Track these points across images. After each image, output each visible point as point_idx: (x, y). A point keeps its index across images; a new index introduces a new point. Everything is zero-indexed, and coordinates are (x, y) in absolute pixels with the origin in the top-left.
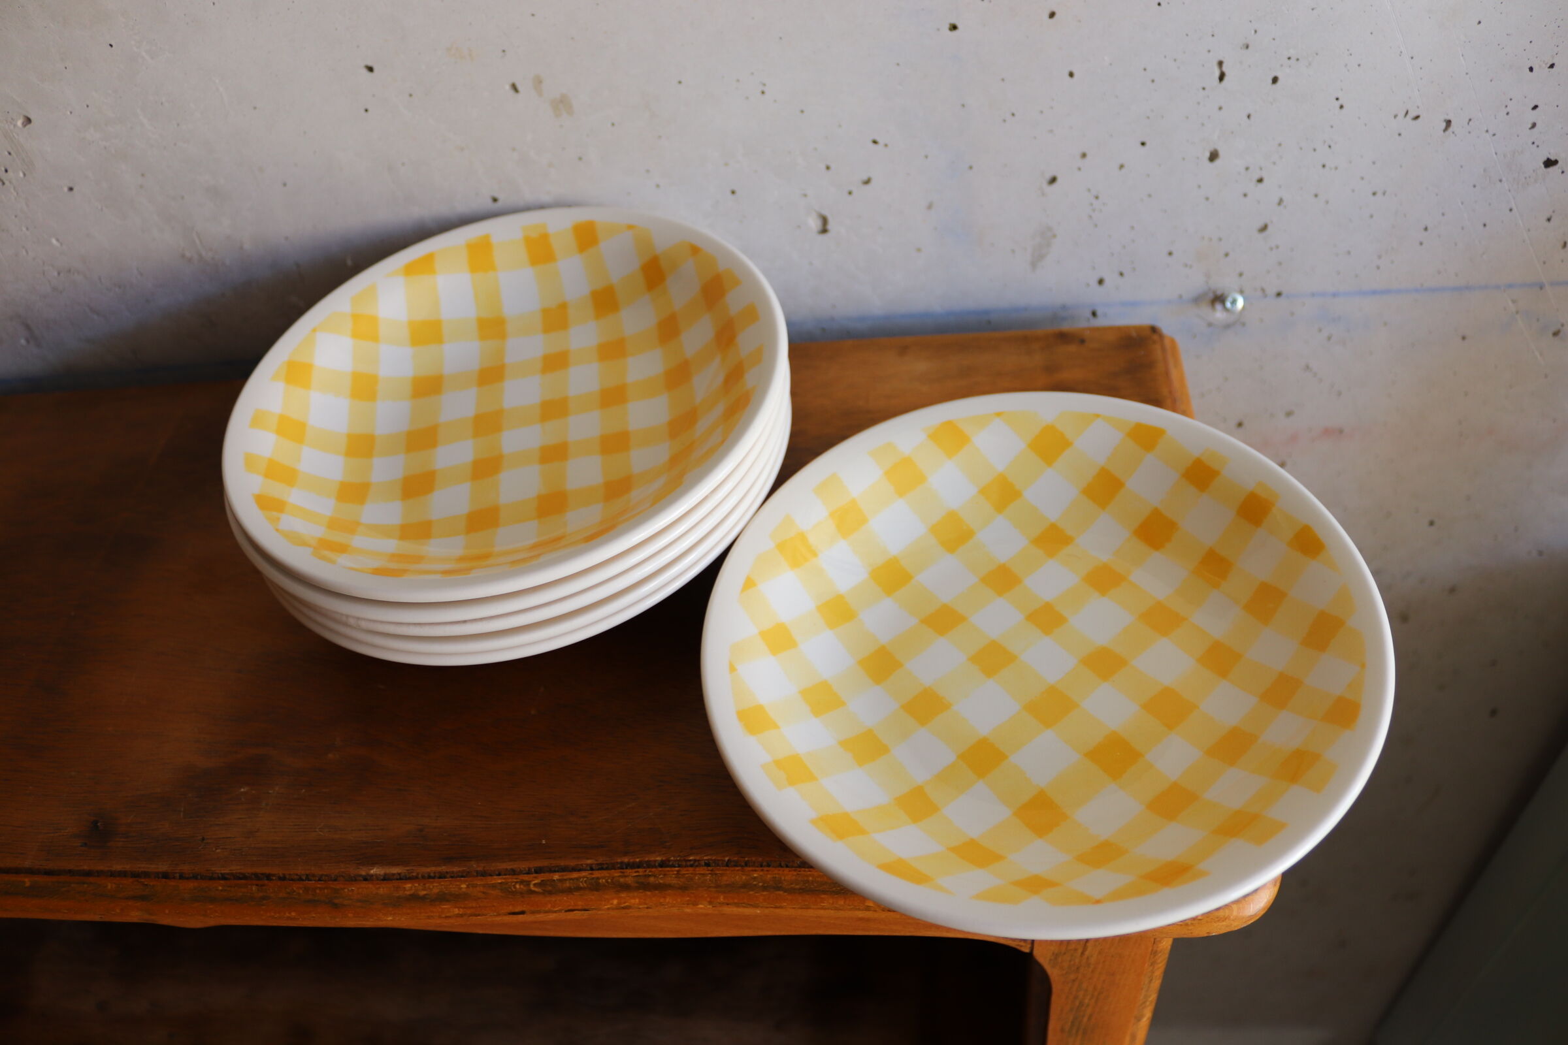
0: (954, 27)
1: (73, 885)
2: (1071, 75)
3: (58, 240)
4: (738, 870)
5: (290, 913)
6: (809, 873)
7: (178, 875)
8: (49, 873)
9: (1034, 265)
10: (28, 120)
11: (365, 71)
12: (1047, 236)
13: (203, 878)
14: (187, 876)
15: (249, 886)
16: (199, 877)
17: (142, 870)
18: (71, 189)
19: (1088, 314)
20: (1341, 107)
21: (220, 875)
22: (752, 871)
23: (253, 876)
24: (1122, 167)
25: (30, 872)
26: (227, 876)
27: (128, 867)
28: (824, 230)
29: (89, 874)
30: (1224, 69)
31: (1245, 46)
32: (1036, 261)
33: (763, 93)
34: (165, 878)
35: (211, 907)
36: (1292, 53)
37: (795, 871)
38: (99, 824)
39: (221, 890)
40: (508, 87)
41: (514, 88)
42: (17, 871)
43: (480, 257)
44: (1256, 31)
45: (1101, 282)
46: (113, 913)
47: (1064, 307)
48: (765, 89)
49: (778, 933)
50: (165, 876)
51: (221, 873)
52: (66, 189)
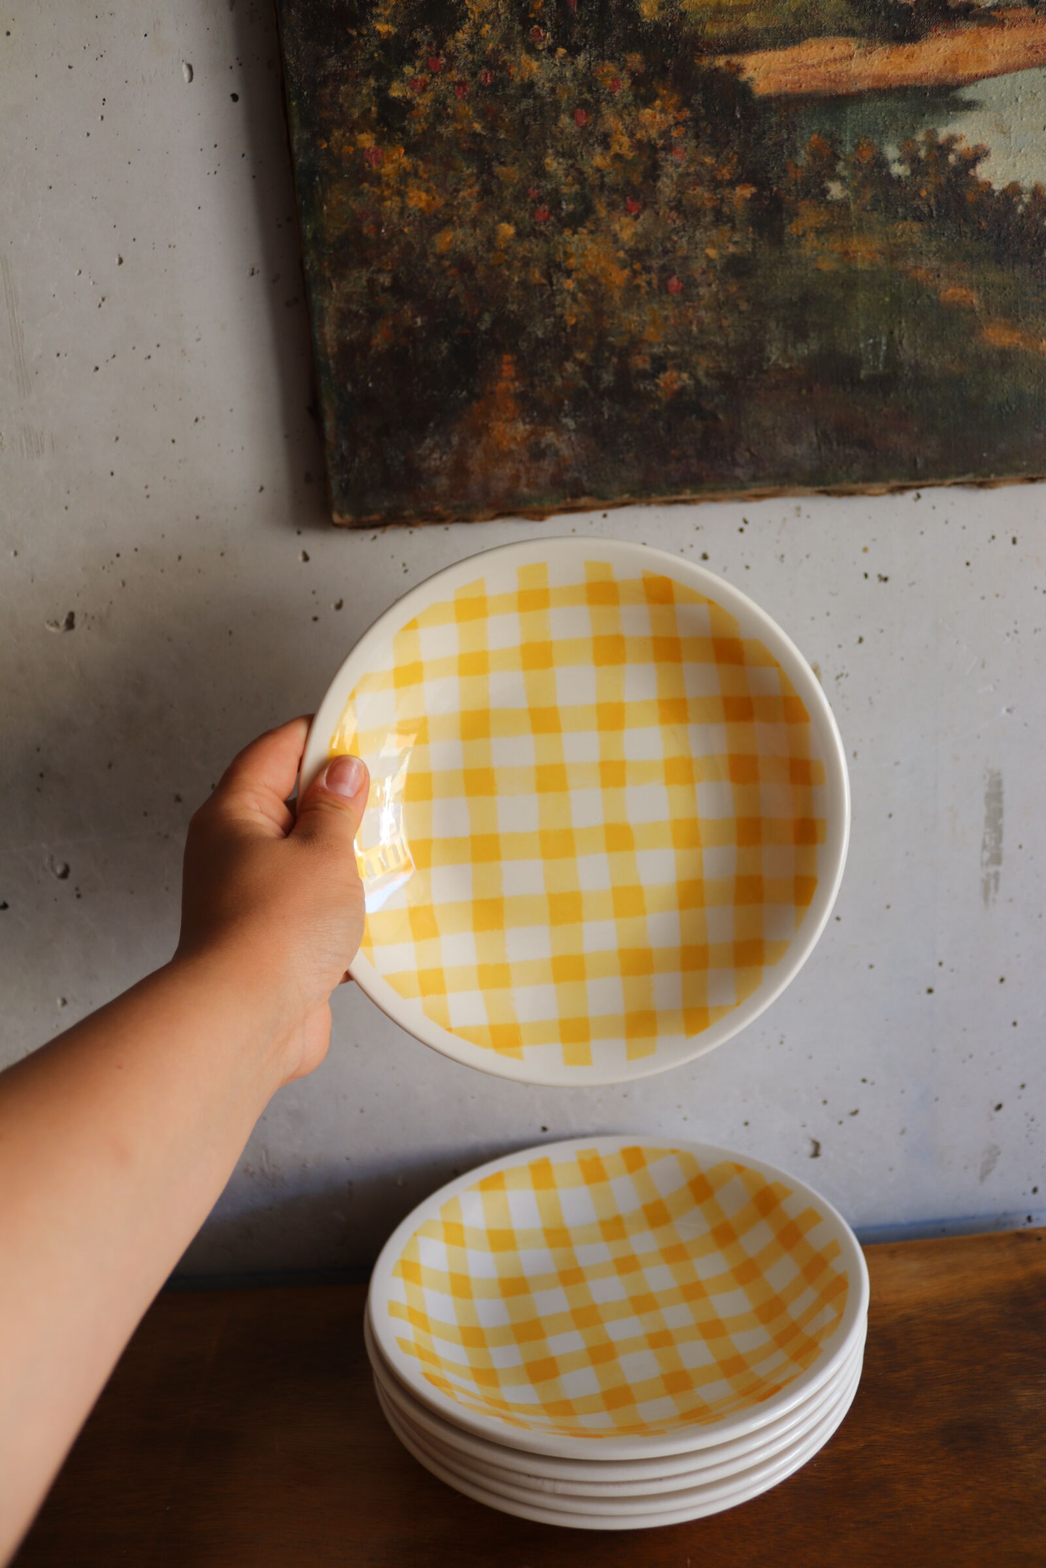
2: (1015, 1024)
9: (982, 1178)
12: (993, 1153)
19: (1024, 1219)
28: (816, 1154)
32: (984, 1175)
43: (542, 1175)
45: (1035, 1190)
47: (1005, 1214)
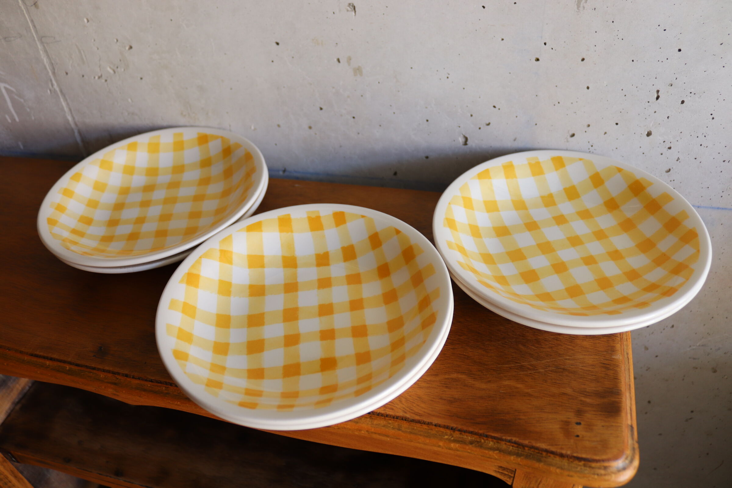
0: (538, 60)
1: (86, 373)
2: (588, 88)
3: (131, 100)
4: (383, 418)
5: (177, 402)
6: (415, 425)
7: (132, 376)
8: (77, 365)
10: (131, 47)
11: (275, 44)
13: (143, 380)
14: (136, 377)
15: (162, 387)
16: (141, 379)
17: (117, 371)
18: (141, 79)
20: (713, 118)
21: (150, 380)
22: (389, 419)
23: (164, 383)
24: (605, 133)
25: (70, 363)
26: (153, 381)
27: (111, 369)
28: (466, 144)
29: (94, 369)
30: (659, 94)
31: (670, 85)
33: (448, 78)
34: (127, 377)
35: (144, 393)
36: (692, 90)
37: (409, 423)
38: (102, 348)
39: (150, 387)
40: (336, 60)
41: (339, 61)
42: (65, 362)
44: (676, 79)
46: (101, 388)
48: (449, 76)
49: (395, 454)
50: (127, 376)
51: (151, 379)
52: (139, 78)
